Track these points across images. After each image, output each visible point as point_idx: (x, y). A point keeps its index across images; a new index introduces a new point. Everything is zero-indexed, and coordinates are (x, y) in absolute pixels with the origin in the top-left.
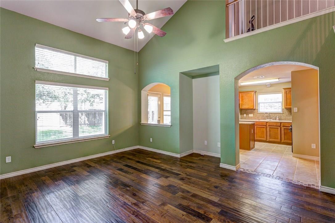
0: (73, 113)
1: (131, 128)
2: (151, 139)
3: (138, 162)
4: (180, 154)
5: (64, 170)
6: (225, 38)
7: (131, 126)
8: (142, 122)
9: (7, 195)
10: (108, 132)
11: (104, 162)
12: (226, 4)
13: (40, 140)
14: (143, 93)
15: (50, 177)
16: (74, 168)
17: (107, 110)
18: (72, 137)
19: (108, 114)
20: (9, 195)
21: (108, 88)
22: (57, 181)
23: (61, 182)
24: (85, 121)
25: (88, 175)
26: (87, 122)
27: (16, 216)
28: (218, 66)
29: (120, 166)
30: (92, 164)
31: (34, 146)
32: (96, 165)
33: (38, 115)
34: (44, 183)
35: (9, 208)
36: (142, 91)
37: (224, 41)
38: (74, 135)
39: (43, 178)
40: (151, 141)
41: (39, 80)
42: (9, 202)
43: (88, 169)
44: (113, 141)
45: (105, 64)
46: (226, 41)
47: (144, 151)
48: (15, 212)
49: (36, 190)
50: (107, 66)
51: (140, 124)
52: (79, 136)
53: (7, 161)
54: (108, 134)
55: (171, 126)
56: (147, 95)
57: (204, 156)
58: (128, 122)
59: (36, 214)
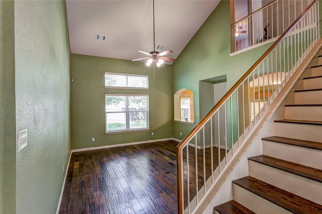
0: (126, 113)
1: (166, 124)
2: (181, 133)
3: (167, 149)
4: (200, 146)
5: (120, 149)
6: (230, 52)
7: (166, 122)
8: (175, 119)
9: (93, 157)
10: (149, 127)
11: (145, 147)
12: (231, 24)
13: (108, 129)
14: (176, 96)
15: (112, 151)
16: (126, 149)
17: (148, 110)
18: (126, 129)
19: (148, 113)
20: (94, 158)
21: (148, 95)
22: (115, 154)
23: (117, 155)
24: (142, 116)
25: (132, 153)
26: (143, 117)
27: (96, 166)
28: (225, 76)
29: (153, 150)
30: (137, 148)
31: (105, 133)
32: (139, 148)
33: (107, 114)
34: (109, 154)
35: (93, 162)
36: (174, 95)
37: (229, 55)
38: (127, 127)
39: (109, 152)
40: (181, 135)
41: (107, 94)
42: (94, 160)
43: (133, 150)
44: (153, 133)
45: (146, 78)
46: (231, 55)
47: (175, 142)
48: (95, 165)
49: (105, 157)
50: (148, 79)
51: (174, 121)
52: (130, 128)
53: (93, 141)
54: (149, 128)
55: (194, 123)
56: (179, 98)
57: (222, 150)
58: (164, 119)
59: (104, 167)
